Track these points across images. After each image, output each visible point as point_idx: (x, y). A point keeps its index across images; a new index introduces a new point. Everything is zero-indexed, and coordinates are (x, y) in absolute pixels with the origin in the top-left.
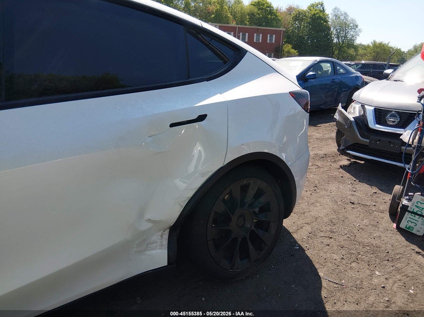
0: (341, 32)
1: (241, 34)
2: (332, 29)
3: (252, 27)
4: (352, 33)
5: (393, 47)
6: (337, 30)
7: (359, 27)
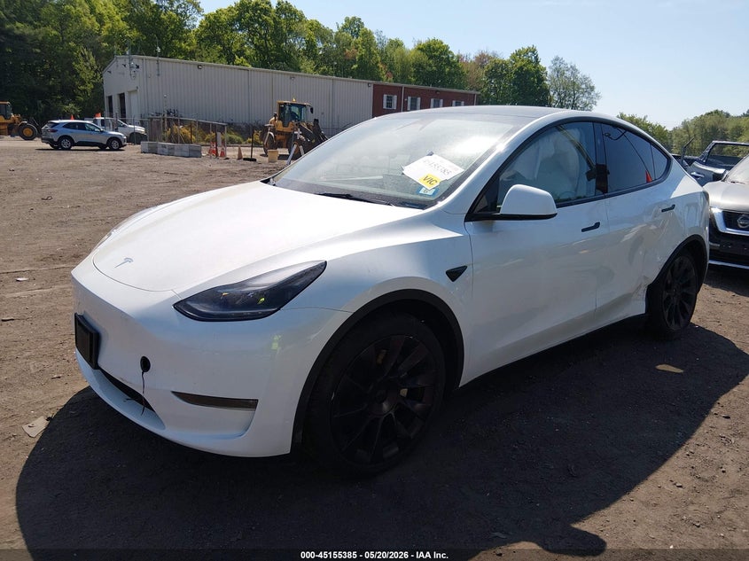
0: (567, 99)
1: (409, 98)
2: (551, 93)
3: (427, 87)
4: (584, 100)
5: (654, 124)
6: (559, 94)
7: (596, 91)
